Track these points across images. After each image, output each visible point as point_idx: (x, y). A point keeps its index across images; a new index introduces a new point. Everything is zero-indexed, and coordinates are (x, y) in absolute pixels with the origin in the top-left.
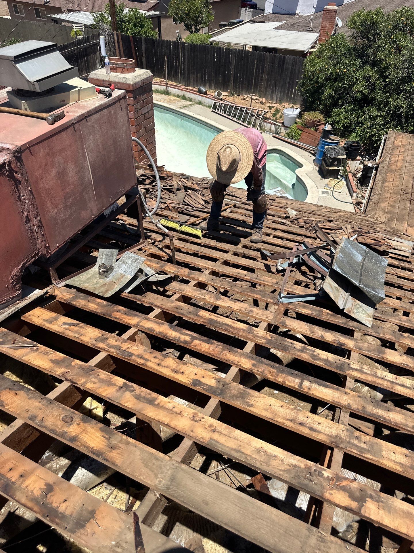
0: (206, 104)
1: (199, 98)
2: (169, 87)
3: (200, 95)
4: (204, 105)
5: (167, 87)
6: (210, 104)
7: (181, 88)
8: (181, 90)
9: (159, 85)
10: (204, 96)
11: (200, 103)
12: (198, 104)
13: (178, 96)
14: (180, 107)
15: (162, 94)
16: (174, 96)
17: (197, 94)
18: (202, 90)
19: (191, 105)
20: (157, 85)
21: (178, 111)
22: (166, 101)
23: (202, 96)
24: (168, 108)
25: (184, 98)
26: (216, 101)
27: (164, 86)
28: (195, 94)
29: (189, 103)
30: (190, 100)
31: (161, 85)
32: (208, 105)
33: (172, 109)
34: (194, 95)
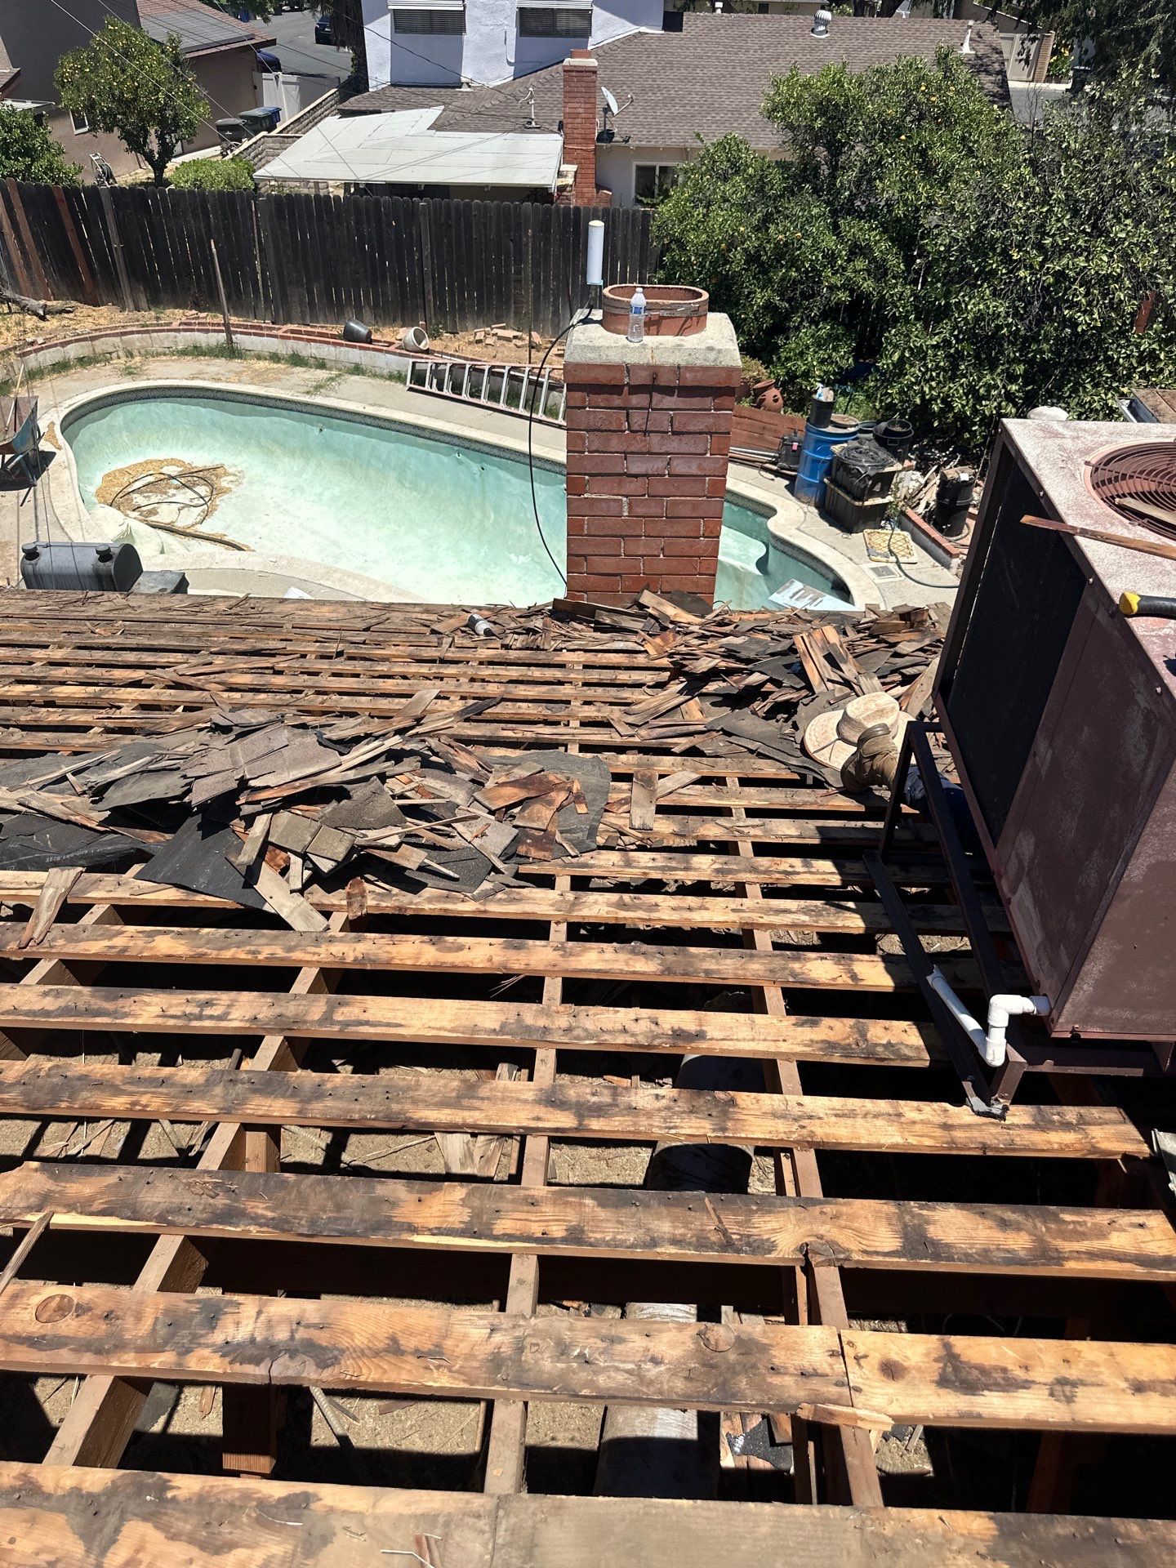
0: (378, 371)
1: (353, 354)
2: (236, 332)
3: (355, 347)
4: (375, 376)
5: (229, 333)
6: (395, 368)
7: (280, 333)
8: (282, 337)
9: (199, 330)
10: (368, 349)
11: (357, 370)
12: (352, 374)
13: (275, 358)
14: (306, 389)
15: (217, 356)
16: (259, 358)
17: (341, 345)
18: (358, 331)
19: (332, 379)
20: (193, 330)
21: (307, 404)
22: (244, 378)
23: (361, 348)
24: (267, 398)
25: (296, 360)
26: (413, 357)
27: (222, 331)
28: (335, 344)
29: (322, 374)
30: (322, 365)
31: (207, 331)
32: (385, 372)
33: (281, 400)
34: (332, 348)
